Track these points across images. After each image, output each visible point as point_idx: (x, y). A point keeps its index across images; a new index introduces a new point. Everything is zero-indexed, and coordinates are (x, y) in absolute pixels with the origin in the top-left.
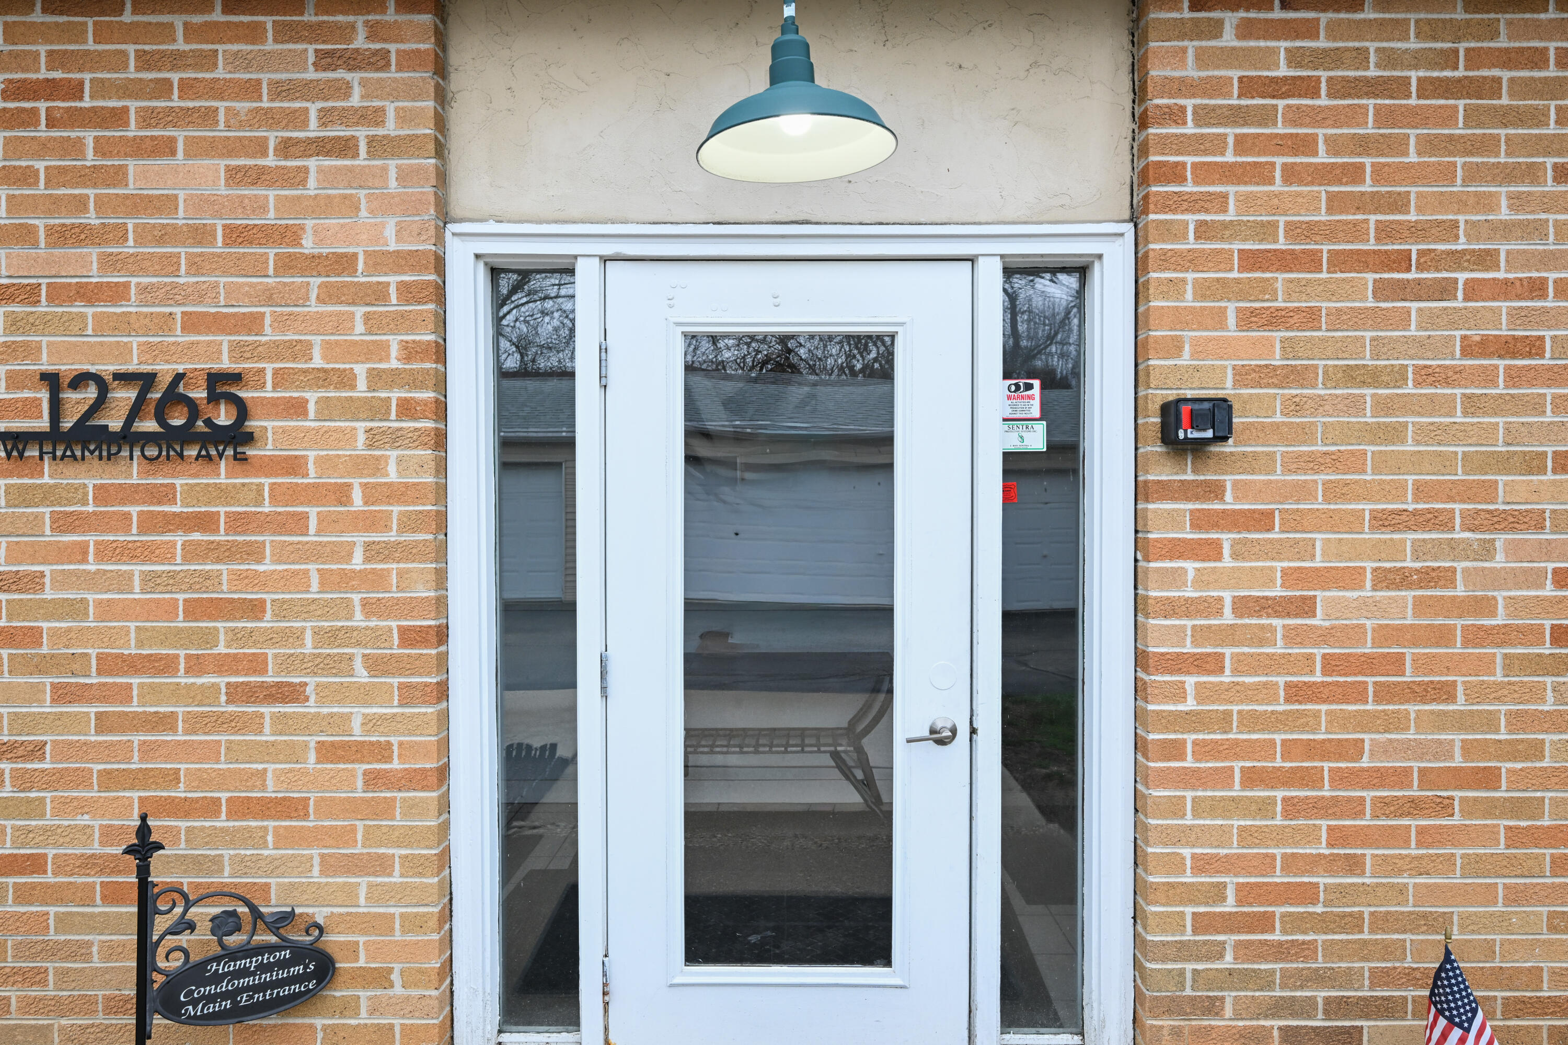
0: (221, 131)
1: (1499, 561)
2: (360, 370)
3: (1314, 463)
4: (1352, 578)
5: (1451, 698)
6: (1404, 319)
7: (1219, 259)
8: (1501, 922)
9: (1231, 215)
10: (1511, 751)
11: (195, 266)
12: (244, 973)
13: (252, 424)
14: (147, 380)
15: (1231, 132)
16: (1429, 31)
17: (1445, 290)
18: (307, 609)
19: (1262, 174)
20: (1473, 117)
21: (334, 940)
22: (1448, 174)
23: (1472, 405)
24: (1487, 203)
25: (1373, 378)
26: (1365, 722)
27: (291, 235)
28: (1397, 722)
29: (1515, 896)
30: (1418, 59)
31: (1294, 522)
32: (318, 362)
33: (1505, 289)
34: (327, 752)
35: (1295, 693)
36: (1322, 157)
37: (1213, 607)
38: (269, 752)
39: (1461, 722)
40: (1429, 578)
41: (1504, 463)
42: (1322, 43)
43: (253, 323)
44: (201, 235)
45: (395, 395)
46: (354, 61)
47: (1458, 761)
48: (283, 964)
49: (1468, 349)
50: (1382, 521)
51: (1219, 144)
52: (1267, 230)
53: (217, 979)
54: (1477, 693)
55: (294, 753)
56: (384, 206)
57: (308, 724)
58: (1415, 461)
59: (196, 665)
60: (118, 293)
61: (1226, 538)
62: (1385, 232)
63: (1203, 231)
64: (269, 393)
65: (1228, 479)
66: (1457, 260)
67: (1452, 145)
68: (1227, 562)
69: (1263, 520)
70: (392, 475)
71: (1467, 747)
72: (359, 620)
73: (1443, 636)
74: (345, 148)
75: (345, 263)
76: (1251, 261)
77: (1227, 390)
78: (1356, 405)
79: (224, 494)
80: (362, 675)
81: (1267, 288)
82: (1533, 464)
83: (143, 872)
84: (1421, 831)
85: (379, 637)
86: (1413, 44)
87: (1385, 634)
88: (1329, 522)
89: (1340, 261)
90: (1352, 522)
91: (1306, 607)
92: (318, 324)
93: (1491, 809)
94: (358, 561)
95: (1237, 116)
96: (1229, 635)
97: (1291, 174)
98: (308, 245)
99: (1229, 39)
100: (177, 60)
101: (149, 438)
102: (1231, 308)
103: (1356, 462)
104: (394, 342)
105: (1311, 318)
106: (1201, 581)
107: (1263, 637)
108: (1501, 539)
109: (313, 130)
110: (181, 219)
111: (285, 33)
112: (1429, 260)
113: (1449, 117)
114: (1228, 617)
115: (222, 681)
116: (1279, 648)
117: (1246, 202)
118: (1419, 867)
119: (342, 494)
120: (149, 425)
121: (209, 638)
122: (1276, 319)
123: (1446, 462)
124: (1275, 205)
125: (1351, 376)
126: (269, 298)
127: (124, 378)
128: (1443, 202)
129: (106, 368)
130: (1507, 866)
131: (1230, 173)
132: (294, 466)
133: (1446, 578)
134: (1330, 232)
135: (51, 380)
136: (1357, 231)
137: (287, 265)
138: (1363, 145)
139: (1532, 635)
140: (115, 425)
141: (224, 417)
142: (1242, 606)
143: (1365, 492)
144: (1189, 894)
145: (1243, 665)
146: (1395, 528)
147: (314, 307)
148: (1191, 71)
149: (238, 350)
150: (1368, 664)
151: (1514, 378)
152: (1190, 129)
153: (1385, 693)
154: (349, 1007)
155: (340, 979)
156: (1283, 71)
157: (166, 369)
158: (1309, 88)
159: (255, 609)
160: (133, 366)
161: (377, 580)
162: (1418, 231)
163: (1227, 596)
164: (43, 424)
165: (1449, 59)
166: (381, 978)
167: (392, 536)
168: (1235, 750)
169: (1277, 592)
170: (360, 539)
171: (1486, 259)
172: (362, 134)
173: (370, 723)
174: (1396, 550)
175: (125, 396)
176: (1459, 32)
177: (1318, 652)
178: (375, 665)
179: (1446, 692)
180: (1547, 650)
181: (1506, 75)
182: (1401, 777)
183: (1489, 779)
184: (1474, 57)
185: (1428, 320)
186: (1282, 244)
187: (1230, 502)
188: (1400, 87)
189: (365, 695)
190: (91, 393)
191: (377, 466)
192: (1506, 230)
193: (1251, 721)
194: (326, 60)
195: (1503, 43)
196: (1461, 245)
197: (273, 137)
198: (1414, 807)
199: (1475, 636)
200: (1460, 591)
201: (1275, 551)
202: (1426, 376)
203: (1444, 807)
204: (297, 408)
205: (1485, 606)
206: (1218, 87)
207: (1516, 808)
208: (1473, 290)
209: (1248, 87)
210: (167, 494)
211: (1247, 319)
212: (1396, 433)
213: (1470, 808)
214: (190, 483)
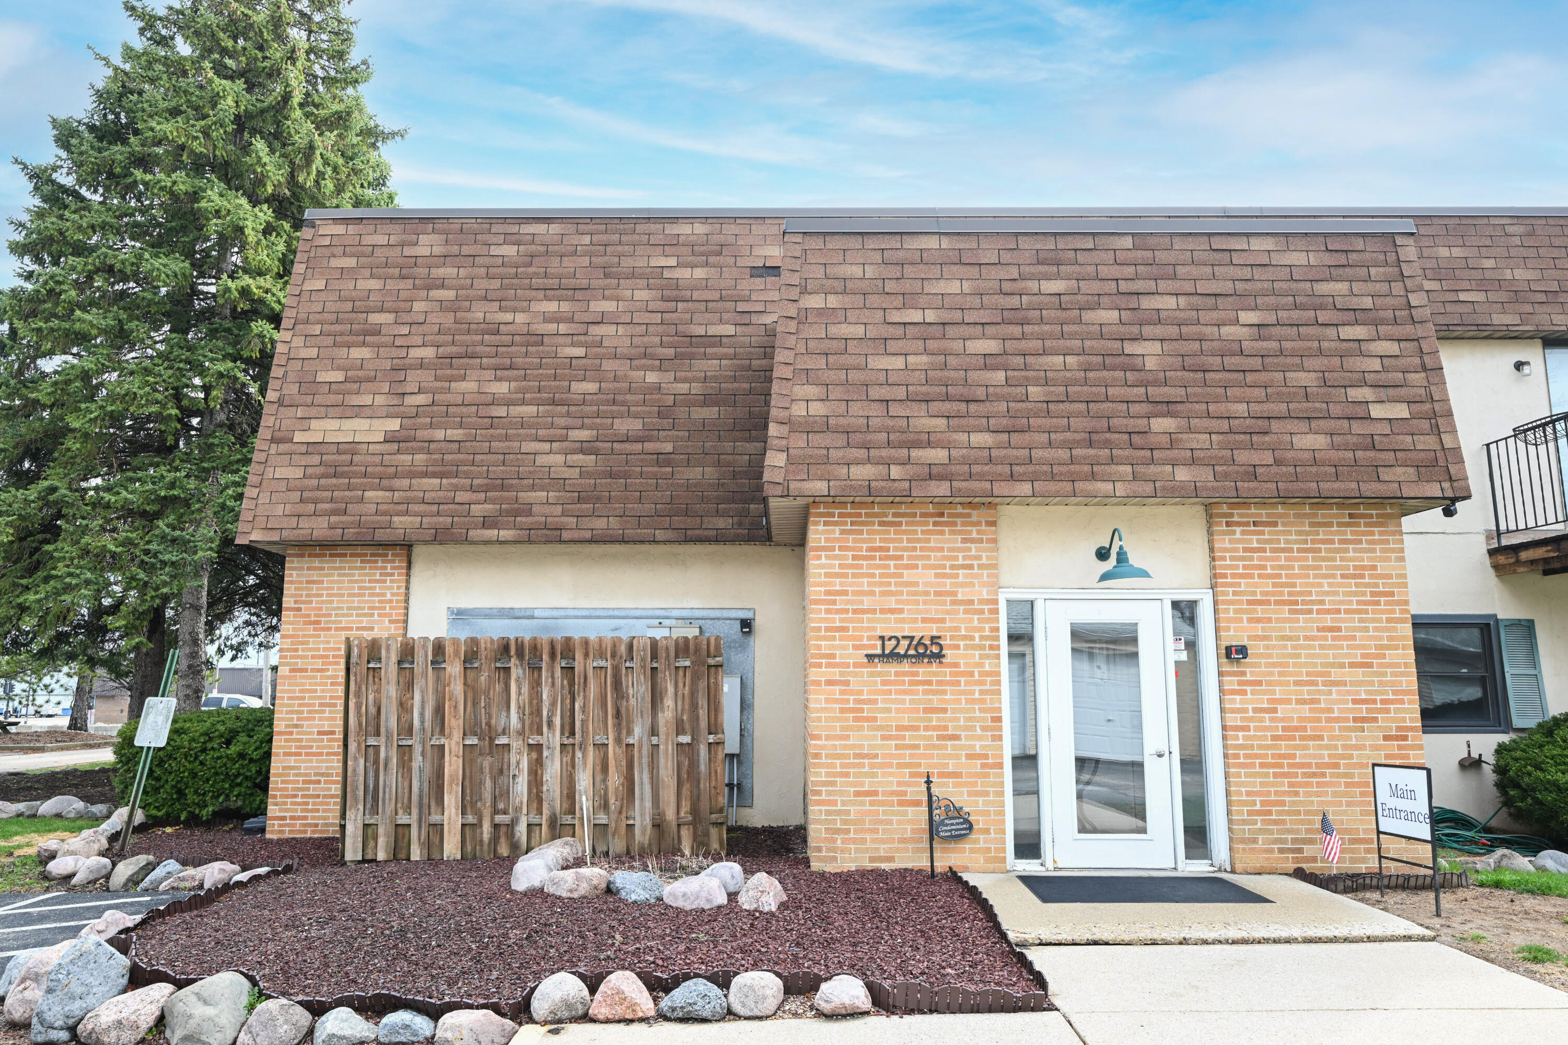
0: (932, 562)
1: (1334, 696)
2: (977, 635)
3: (1275, 665)
4: (1289, 701)
5: (1323, 740)
6: (1298, 621)
7: (1240, 602)
8: (1344, 813)
9: (1242, 589)
10: (1343, 757)
11: (925, 603)
12: (952, 824)
13: (944, 652)
14: (912, 638)
15: (1241, 563)
16: (1299, 533)
17: (1310, 612)
18: (961, 711)
19: (1251, 576)
20: (1314, 559)
21: (971, 818)
22: (1308, 576)
23: (1322, 647)
24: (1320, 585)
25: (1290, 638)
26: (1296, 747)
27: (954, 594)
28: (1306, 748)
29: (1349, 804)
30: (1296, 542)
31: (1269, 683)
32: (963, 633)
33: (1328, 611)
34: (970, 757)
35: (1274, 738)
36: (1269, 571)
37: (1245, 710)
38: (950, 756)
39: (1327, 747)
40: (1312, 701)
41: (1333, 665)
42: (1266, 537)
43: (943, 621)
44: (927, 593)
45: (988, 643)
46: (972, 541)
47: (1327, 760)
48: (962, 824)
49: (1319, 630)
50: (1297, 683)
51: (1237, 567)
52: (1254, 593)
53: (947, 825)
54: (1331, 738)
55: (958, 757)
56: (983, 584)
57: (962, 747)
58: (1305, 665)
59: (927, 728)
60: (901, 611)
61: (1248, 689)
62: (1290, 594)
63: (1235, 593)
64: (948, 642)
65: (1248, 670)
66: (1313, 602)
67: (1308, 567)
68: (1249, 696)
69: (1259, 683)
70: (987, 668)
71: (1329, 756)
72: (978, 714)
73: (1318, 720)
74: (971, 567)
75: (971, 602)
76: (1250, 602)
77: (1245, 642)
78: (1285, 647)
79: (935, 674)
80: (979, 732)
81: (1255, 611)
82: (1342, 665)
83: (929, 789)
84: (1317, 783)
85: (984, 719)
86: (1294, 537)
87: (1301, 719)
88: (1280, 683)
89: (1277, 603)
90: (1287, 683)
91: (1275, 710)
92: (963, 621)
93: (1339, 775)
94: (977, 696)
95: (1242, 559)
96: (1251, 719)
97: (1260, 576)
98: (960, 597)
99: (1238, 536)
100: (919, 540)
101: (912, 656)
102: (1245, 617)
103: (1287, 665)
104: (987, 626)
105: (1269, 620)
106: (1241, 702)
107: (1262, 720)
108: (1334, 689)
109: (960, 562)
110: (920, 588)
111: (952, 532)
112: (1304, 602)
113: (1307, 559)
114: (1251, 714)
115: (935, 733)
116: (1267, 724)
117: (1247, 585)
118: (1318, 794)
119: (971, 674)
120: (912, 652)
121: (930, 720)
122: (1259, 620)
123: (1315, 665)
124: (1256, 585)
125: (1283, 638)
126: (948, 612)
127: (904, 637)
128: (1307, 584)
129: (899, 635)
130: (1346, 794)
131: (1241, 576)
132: (956, 665)
133: (1318, 701)
134: (1273, 594)
135: (882, 638)
136: (1282, 594)
137: (953, 603)
138: (1281, 567)
139: (1346, 719)
140: (902, 652)
141: (935, 649)
142: (1255, 710)
143: (1290, 674)
144: (1245, 803)
145: (1257, 729)
146: (1301, 685)
147: (961, 616)
148: (1227, 545)
149: (938, 629)
150: (1296, 729)
151: (1334, 638)
152: (1228, 562)
153: (1302, 738)
154: (977, 841)
155: (974, 831)
156: (1255, 545)
157: (918, 635)
158: (1264, 550)
159: (945, 710)
160: (906, 634)
161: (983, 701)
162: (1300, 593)
163: (1250, 707)
164: (879, 651)
165: (1306, 542)
166: (987, 831)
167: (987, 687)
168: (1256, 756)
169: (1265, 706)
170: (977, 688)
171: (1322, 602)
172: (975, 563)
173: (982, 747)
174: (1302, 692)
175: (905, 643)
176: (1308, 533)
177: (1280, 725)
178: (983, 729)
179: (1321, 738)
180: (1351, 724)
181: (1323, 546)
182: (1309, 765)
183: (1337, 766)
184: (1313, 541)
185: (1306, 621)
186: (1259, 597)
187: (1249, 677)
188: (1291, 550)
189: (980, 738)
190: (894, 642)
191: (982, 665)
192: (1327, 593)
193: (1260, 747)
194: (964, 541)
195: (1321, 537)
196: (1314, 598)
197: (948, 563)
198: (1314, 775)
199: (1329, 720)
200: (1323, 705)
201: (1264, 692)
202: (1306, 638)
203: (1323, 775)
204: (957, 647)
205: (1331, 710)
206: (1237, 550)
207: (1346, 775)
208: (1319, 612)
209: (1245, 550)
210: (916, 674)
211: (1250, 620)
212: (1298, 656)
213: (1332, 775)
214: (924, 670)
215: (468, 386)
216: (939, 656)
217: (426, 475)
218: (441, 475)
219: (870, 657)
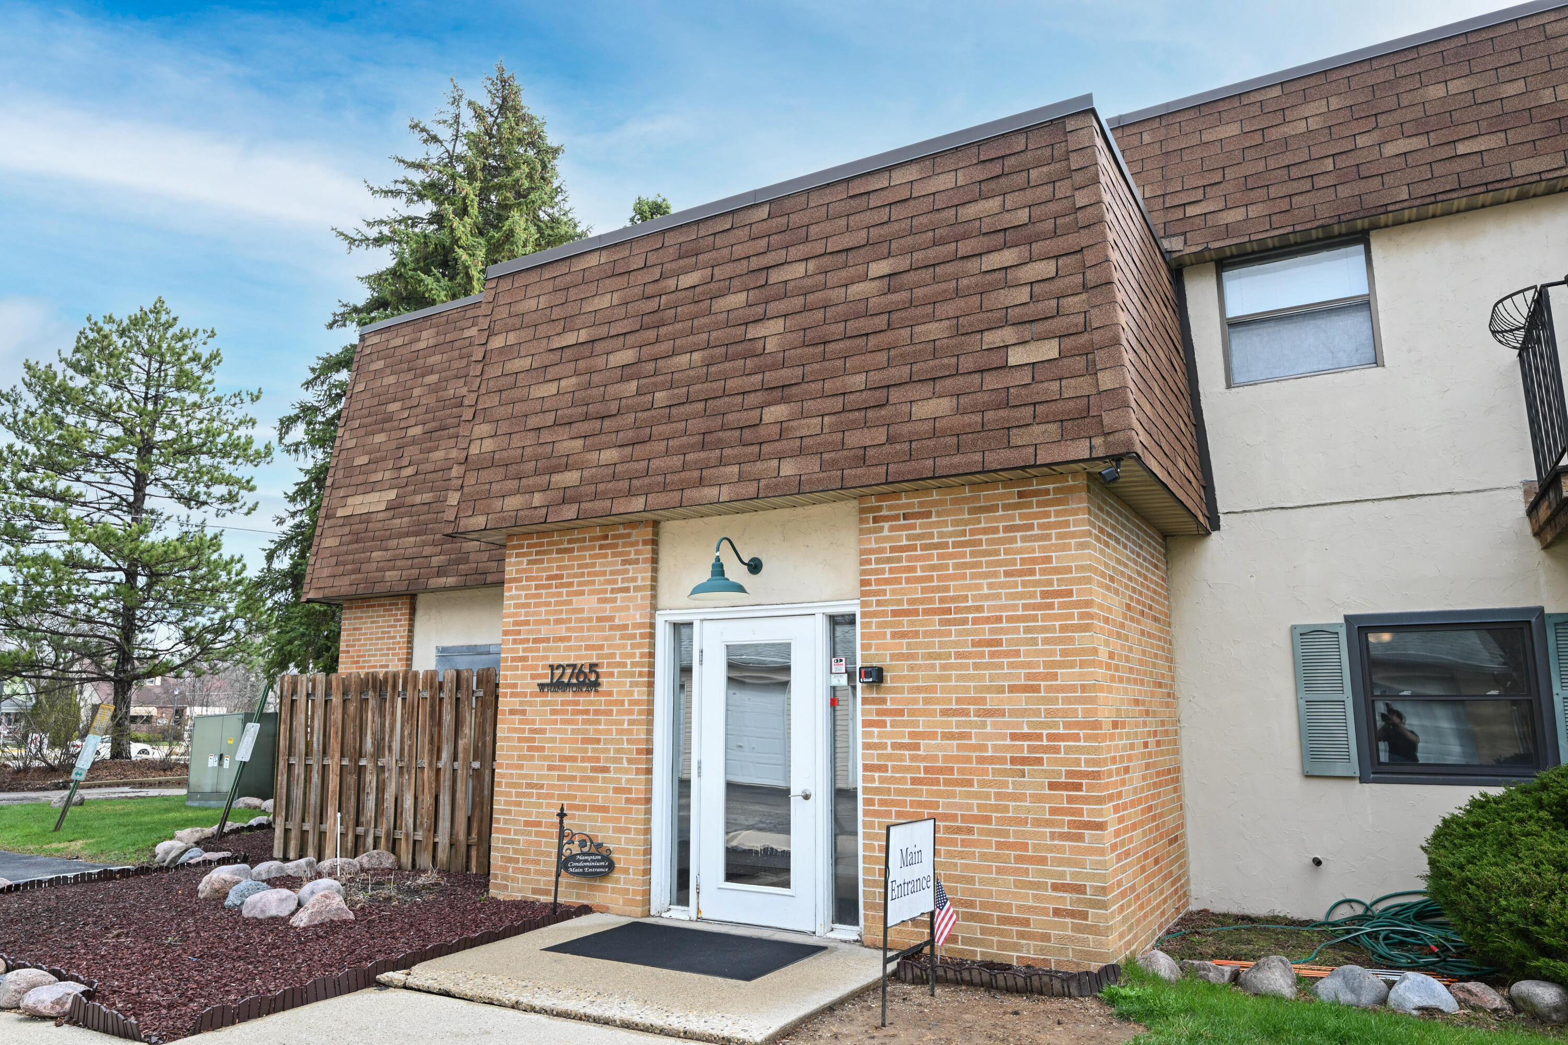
0: (596, 587)
1: (989, 729)
2: (629, 661)
3: (919, 690)
4: (933, 735)
5: (972, 785)
6: (949, 633)
7: (883, 614)
8: (994, 882)
9: (887, 597)
10: (996, 809)
11: (589, 630)
12: (586, 861)
13: (600, 680)
14: (574, 666)
15: (887, 566)
16: (956, 523)
17: (964, 621)
18: (611, 741)
19: (898, 581)
20: (973, 554)
21: (614, 856)
22: (964, 577)
23: (976, 666)
24: (979, 587)
25: (938, 656)
26: (940, 794)
27: (612, 619)
28: (952, 795)
29: (1000, 871)
30: (952, 534)
31: (912, 713)
32: (618, 659)
33: (987, 620)
34: (617, 790)
35: (914, 781)
36: (919, 573)
37: (883, 746)
38: (600, 790)
39: (976, 795)
40: (962, 736)
41: (989, 689)
42: (918, 531)
43: (601, 647)
44: (590, 620)
45: (637, 670)
46: (629, 562)
47: (975, 812)
48: (598, 861)
49: (975, 644)
50: (944, 713)
51: (882, 571)
52: (900, 602)
53: (579, 861)
54: (982, 784)
55: (606, 790)
56: (637, 608)
57: (611, 780)
58: (955, 689)
59: (583, 760)
60: (568, 639)
61: (888, 719)
62: (942, 600)
63: (879, 603)
64: (605, 670)
65: (888, 696)
66: (968, 609)
67: (965, 565)
68: (889, 729)
69: (900, 712)
70: (636, 697)
71: (979, 806)
72: (625, 746)
73: (968, 760)
74: (626, 590)
75: (625, 627)
76: (895, 613)
77: (885, 662)
78: (933, 667)
79: (592, 703)
80: (625, 764)
81: (900, 624)
82: (1000, 689)
83: (561, 822)
84: (962, 840)
85: (630, 751)
86: (950, 529)
87: (946, 758)
88: (924, 713)
89: (926, 612)
90: (932, 713)
91: (916, 747)
92: (618, 647)
93: (989, 833)
94: (626, 726)
95: (889, 560)
96: (889, 757)
97: (908, 580)
98: (617, 622)
99: (886, 533)
100: (586, 566)
101: (574, 685)
102: (888, 631)
103: (932, 689)
104: (638, 651)
105: (916, 634)
106: (880, 735)
107: (901, 758)
108: (989, 720)
109: (620, 585)
110: (585, 615)
111: (614, 555)
112: (958, 610)
113: (963, 555)
114: (889, 750)
115: (589, 765)
116: (908, 763)
117: (893, 592)
118: (962, 855)
119: (622, 703)
120: (574, 681)
121: (586, 751)
122: (903, 635)
123: (966, 689)
124: (902, 592)
125: (931, 656)
126: (606, 638)
127: (568, 665)
128: (963, 587)
129: (564, 663)
130: (996, 858)
131: (887, 581)
132: (610, 693)
133: (967, 736)
134: (922, 601)
135: (551, 667)
136: (931, 601)
137: (612, 628)
138: (933, 568)
139: (1002, 760)
140: (566, 680)
141: (593, 678)
142: (895, 746)
143: (937, 701)
145: (896, 769)
146: (948, 715)
147: (618, 642)
148: (874, 546)
149: (598, 656)
150: (940, 770)
151: (992, 655)
152: (873, 566)
153: (947, 783)
154: (617, 881)
155: (616, 870)
156: (905, 543)
157: (579, 662)
158: (913, 548)
159: (598, 741)
160: (572, 662)
161: (630, 732)
162: (953, 599)
163: (889, 742)
164: (548, 681)
165: (963, 533)
166: (626, 871)
167: (635, 717)
168: (893, 803)
169: (906, 741)
170: (626, 718)
171: (979, 609)
172: (632, 585)
173: (628, 781)
174: (949, 724)
175: (569, 671)
176: (966, 522)
177: (922, 765)
178: (630, 761)
179: (970, 783)
180: (1008, 766)
181: (984, 537)
182: (954, 817)
183: (987, 820)
184: (972, 532)
185: (959, 633)
186: (906, 607)
187: (889, 705)
188: (945, 545)
189: (626, 771)
190: (560, 671)
191: (630, 693)
192: (986, 597)
193: (899, 792)
194: (624, 562)
195: (983, 525)
196: (970, 603)
197: (609, 587)
198: (959, 830)
199: (981, 760)
200: (973, 741)
201: (905, 724)
202: (959, 655)
203: (970, 831)
204: (611, 675)
205: (984, 748)
206: (882, 550)
207: (999, 833)
208: (975, 621)
209: (892, 550)
210: (577, 703)
211: (894, 635)
212: (948, 678)
213: (981, 832)
214: (585, 699)
215: (439, 455)
216: (596, 684)
217: (408, 535)
218: (416, 534)
219: (542, 686)
